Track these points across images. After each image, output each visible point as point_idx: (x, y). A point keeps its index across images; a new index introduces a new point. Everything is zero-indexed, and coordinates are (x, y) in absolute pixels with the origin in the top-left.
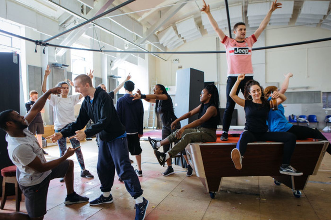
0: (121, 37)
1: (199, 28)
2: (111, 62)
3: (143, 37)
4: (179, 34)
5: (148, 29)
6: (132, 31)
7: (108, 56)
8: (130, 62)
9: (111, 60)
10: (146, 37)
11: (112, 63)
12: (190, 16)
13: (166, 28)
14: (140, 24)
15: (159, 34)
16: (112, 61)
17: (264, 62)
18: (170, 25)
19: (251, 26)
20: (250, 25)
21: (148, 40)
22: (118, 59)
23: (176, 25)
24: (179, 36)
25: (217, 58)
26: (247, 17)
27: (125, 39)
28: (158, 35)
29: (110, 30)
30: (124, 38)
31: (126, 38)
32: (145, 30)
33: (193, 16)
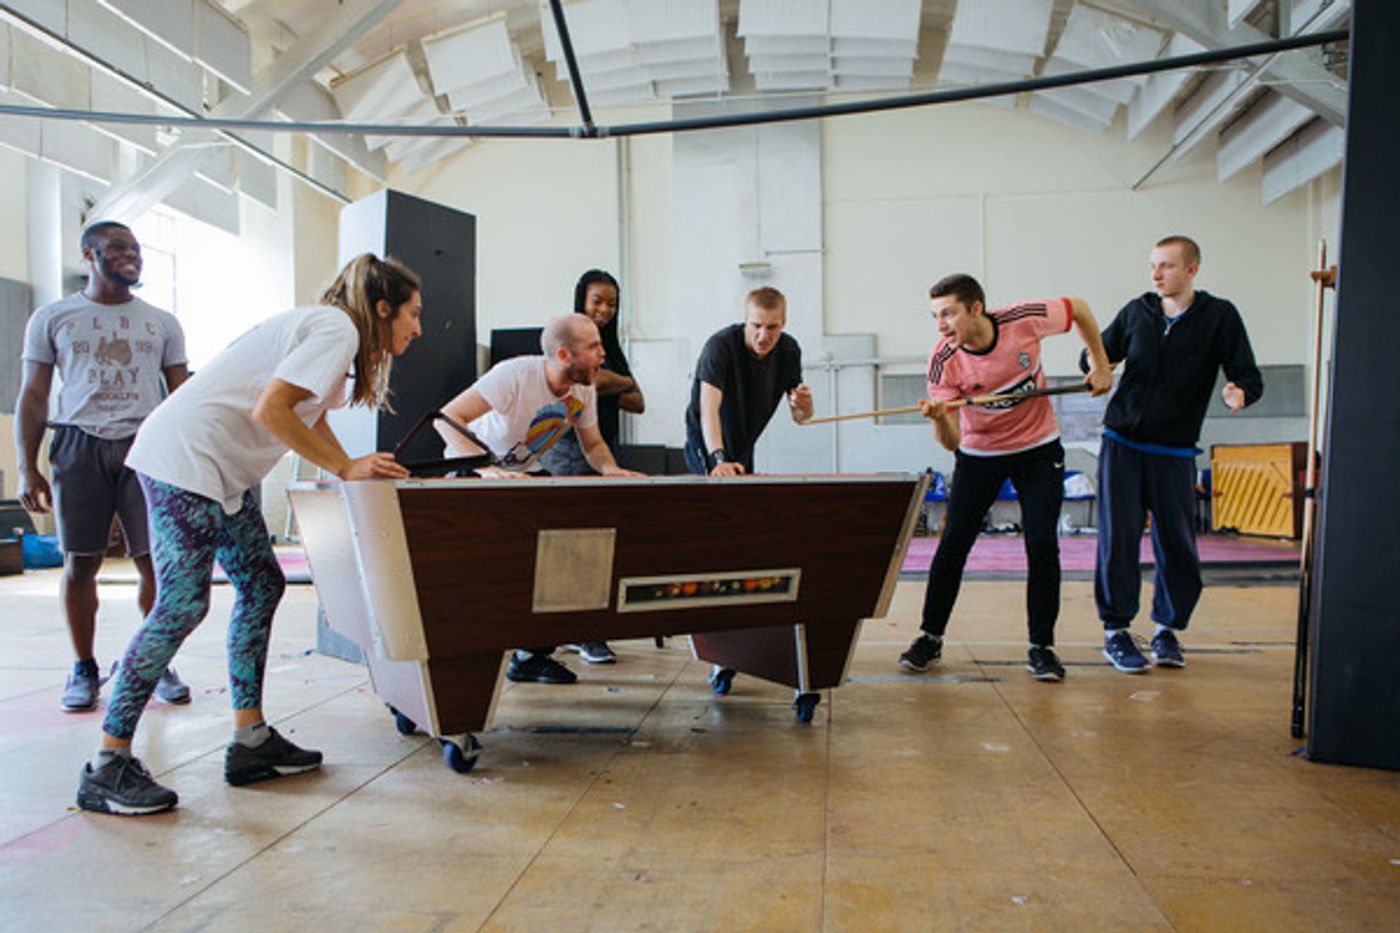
0: (122, 74)
1: (533, 77)
2: (83, 205)
3: (249, 89)
4: (439, 92)
5: (278, 53)
6: (190, 53)
7: (64, 175)
8: (196, 214)
9: (88, 197)
10: (268, 95)
11: (92, 210)
12: (489, 13)
13: (377, 58)
14: (235, 23)
15: (341, 86)
16: (93, 202)
17: (818, 246)
18: (396, 48)
19: (759, 86)
20: (758, 79)
21: (278, 107)
22: (125, 193)
23: (426, 49)
24: (443, 102)
25: (621, 221)
26: (742, 40)
27: (149, 88)
28: (337, 90)
29: (62, 34)
30: (144, 81)
31: (152, 82)
32: (262, 58)
33: (502, 14)
